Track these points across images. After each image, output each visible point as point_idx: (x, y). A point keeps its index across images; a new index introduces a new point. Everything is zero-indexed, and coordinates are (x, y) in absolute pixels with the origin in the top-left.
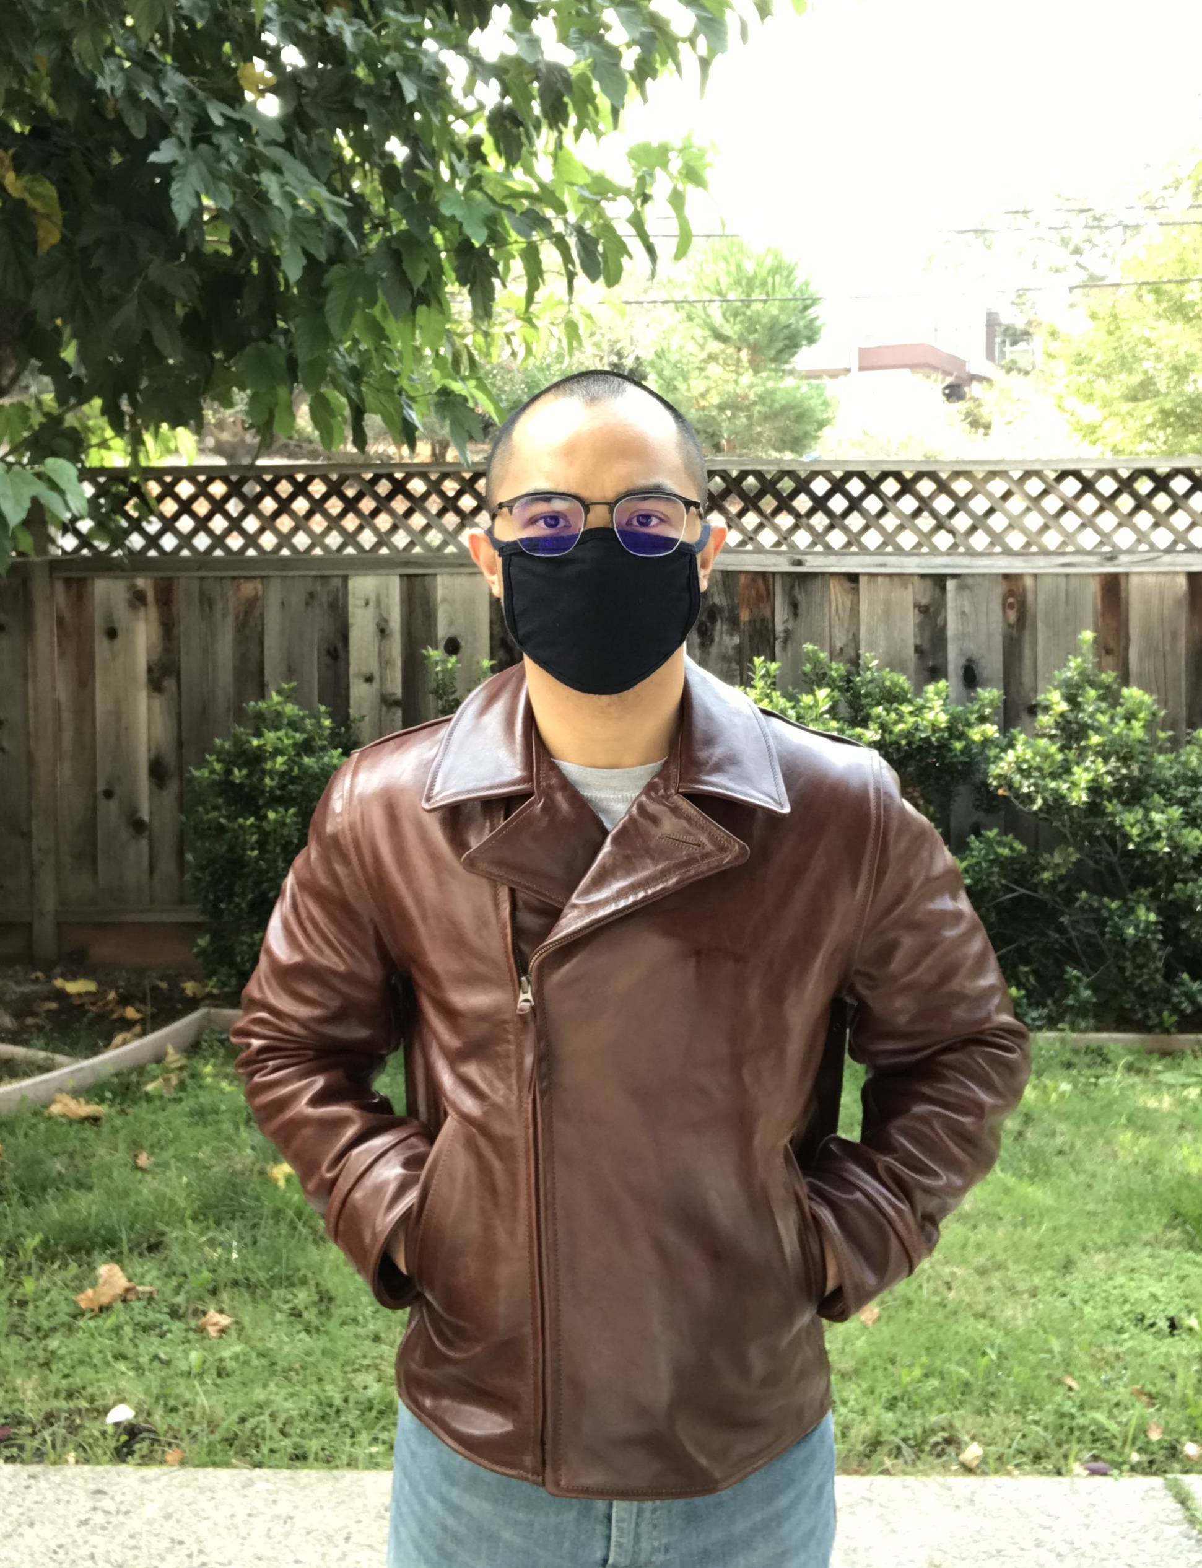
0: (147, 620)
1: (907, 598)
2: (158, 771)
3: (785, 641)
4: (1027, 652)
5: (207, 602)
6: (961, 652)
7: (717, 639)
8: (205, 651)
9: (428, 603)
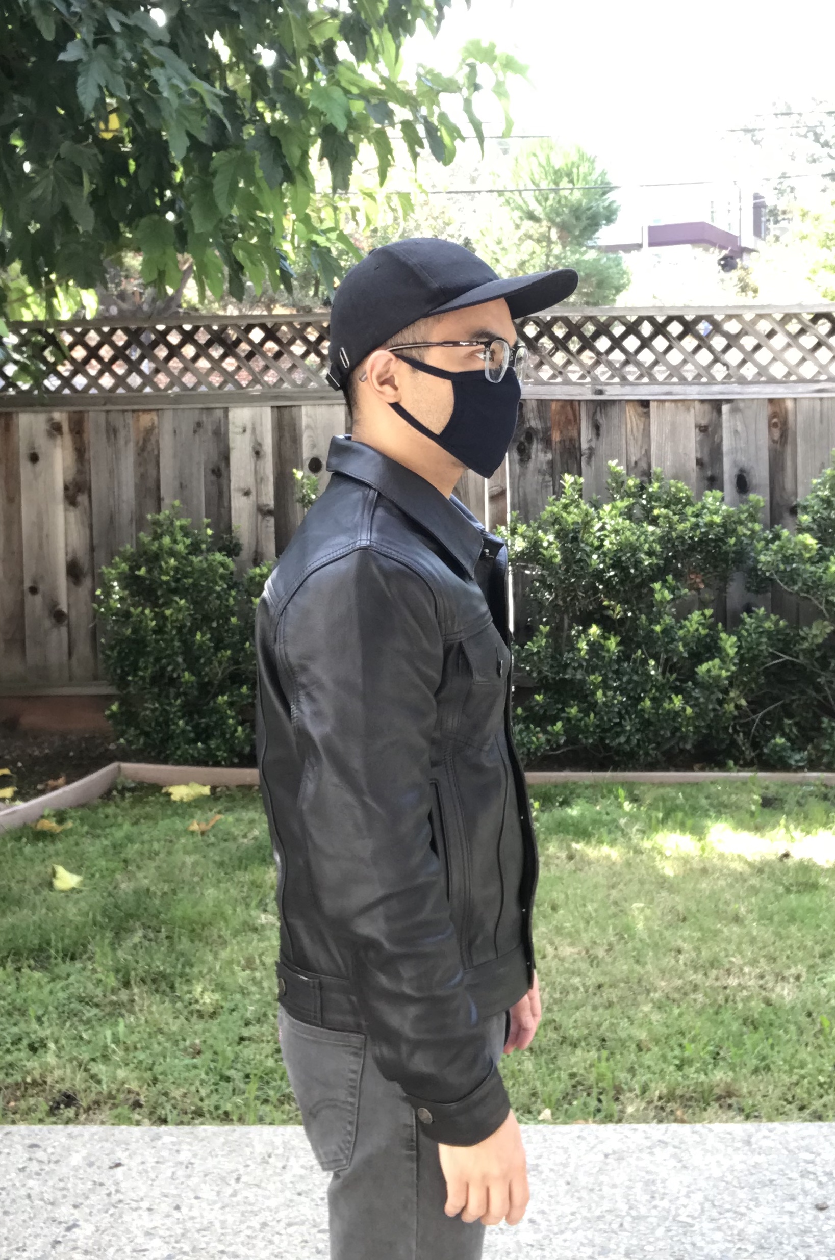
0: (62, 446)
1: (689, 420)
2: (74, 571)
3: (589, 458)
4: (789, 463)
5: (112, 432)
6: (735, 463)
7: (533, 456)
8: (111, 472)
9: (295, 430)
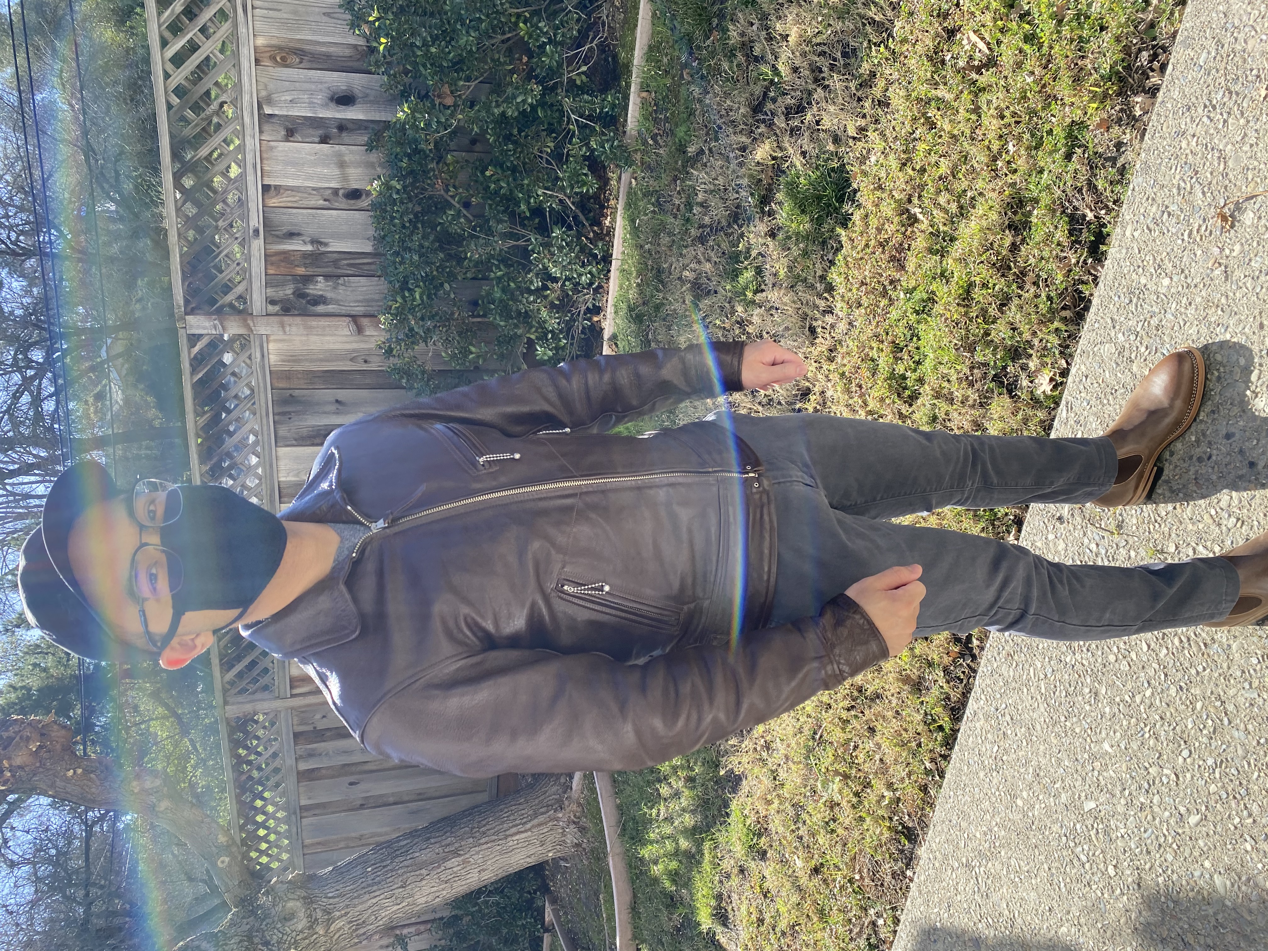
1: (281, 147)
3: (321, 243)
4: (324, 49)
6: (325, 106)
7: (320, 293)
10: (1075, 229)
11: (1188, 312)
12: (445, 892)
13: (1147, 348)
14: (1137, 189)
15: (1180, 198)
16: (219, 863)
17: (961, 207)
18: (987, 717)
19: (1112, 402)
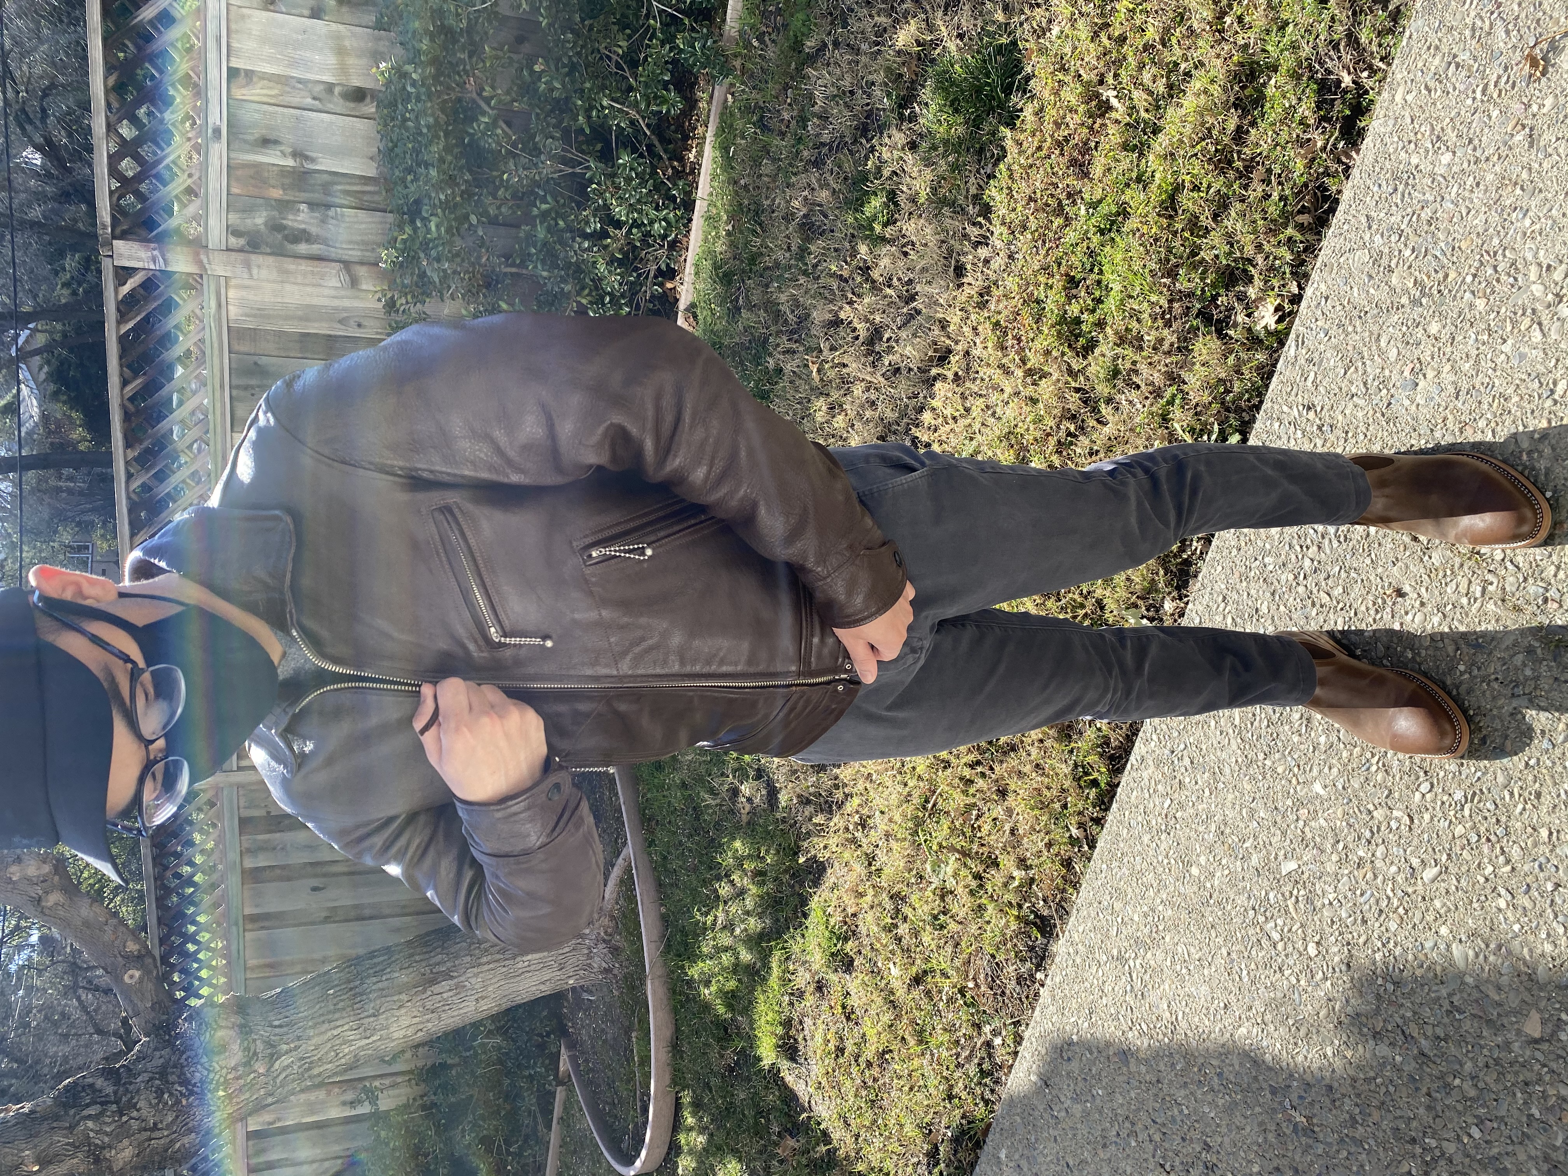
1: (257, 17)
3: (307, 158)
7: (303, 226)
10: (1325, 101)
11: (1474, 196)
12: (430, 1025)
13: (1413, 251)
14: (1415, 36)
15: (1474, 42)
16: (126, 978)
17: (1170, 86)
18: (1158, 765)
19: (1359, 330)
